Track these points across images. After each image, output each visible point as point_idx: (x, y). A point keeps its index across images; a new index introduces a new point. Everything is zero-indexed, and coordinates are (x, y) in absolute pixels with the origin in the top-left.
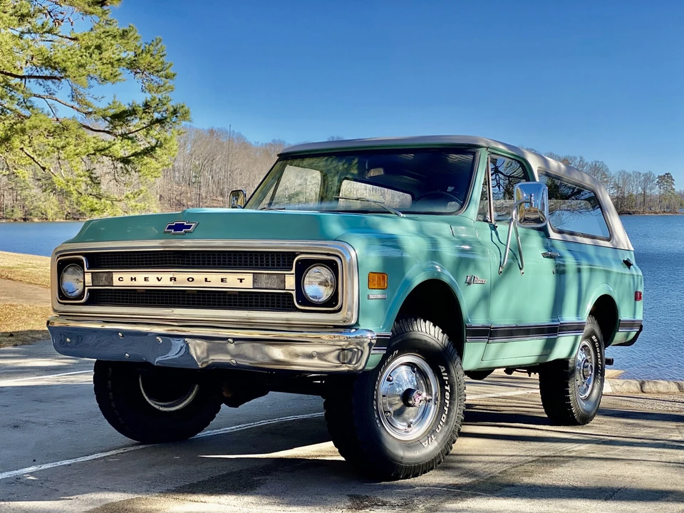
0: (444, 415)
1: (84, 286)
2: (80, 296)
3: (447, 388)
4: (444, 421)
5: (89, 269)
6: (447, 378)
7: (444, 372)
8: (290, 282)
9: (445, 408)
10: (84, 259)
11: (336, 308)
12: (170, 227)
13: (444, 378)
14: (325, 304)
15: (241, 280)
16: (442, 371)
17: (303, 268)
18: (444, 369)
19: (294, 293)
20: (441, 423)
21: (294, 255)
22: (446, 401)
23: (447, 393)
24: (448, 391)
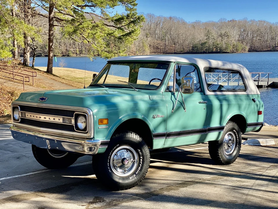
0: (140, 167)
1: (19, 117)
2: (18, 120)
3: (141, 157)
4: (139, 169)
5: (20, 111)
6: (141, 154)
7: (140, 152)
8: (73, 121)
9: (140, 165)
10: (19, 107)
11: (86, 132)
12: (40, 99)
13: (140, 154)
14: (83, 130)
15: (59, 119)
16: (139, 151)
17: (77, 117)
18: (140, 151)
19: (74, 125)
20: (138, 170)
21: (74, 112)
22: (141, 162)
23: (141, 159)
24: (141, 158)
